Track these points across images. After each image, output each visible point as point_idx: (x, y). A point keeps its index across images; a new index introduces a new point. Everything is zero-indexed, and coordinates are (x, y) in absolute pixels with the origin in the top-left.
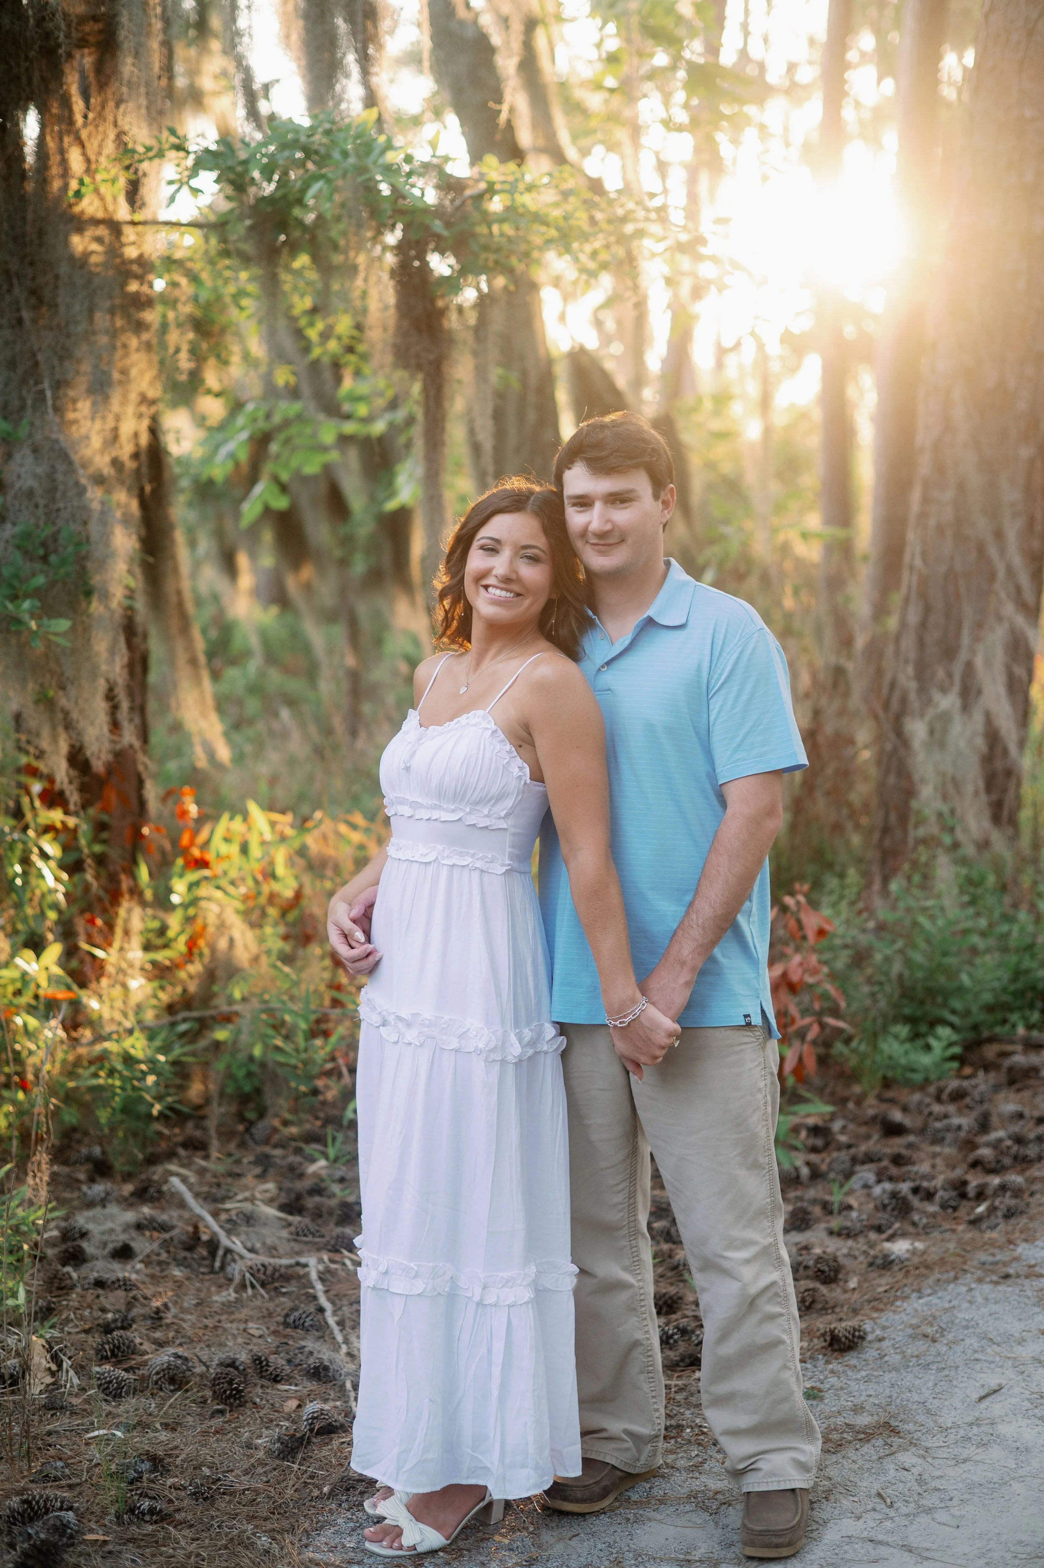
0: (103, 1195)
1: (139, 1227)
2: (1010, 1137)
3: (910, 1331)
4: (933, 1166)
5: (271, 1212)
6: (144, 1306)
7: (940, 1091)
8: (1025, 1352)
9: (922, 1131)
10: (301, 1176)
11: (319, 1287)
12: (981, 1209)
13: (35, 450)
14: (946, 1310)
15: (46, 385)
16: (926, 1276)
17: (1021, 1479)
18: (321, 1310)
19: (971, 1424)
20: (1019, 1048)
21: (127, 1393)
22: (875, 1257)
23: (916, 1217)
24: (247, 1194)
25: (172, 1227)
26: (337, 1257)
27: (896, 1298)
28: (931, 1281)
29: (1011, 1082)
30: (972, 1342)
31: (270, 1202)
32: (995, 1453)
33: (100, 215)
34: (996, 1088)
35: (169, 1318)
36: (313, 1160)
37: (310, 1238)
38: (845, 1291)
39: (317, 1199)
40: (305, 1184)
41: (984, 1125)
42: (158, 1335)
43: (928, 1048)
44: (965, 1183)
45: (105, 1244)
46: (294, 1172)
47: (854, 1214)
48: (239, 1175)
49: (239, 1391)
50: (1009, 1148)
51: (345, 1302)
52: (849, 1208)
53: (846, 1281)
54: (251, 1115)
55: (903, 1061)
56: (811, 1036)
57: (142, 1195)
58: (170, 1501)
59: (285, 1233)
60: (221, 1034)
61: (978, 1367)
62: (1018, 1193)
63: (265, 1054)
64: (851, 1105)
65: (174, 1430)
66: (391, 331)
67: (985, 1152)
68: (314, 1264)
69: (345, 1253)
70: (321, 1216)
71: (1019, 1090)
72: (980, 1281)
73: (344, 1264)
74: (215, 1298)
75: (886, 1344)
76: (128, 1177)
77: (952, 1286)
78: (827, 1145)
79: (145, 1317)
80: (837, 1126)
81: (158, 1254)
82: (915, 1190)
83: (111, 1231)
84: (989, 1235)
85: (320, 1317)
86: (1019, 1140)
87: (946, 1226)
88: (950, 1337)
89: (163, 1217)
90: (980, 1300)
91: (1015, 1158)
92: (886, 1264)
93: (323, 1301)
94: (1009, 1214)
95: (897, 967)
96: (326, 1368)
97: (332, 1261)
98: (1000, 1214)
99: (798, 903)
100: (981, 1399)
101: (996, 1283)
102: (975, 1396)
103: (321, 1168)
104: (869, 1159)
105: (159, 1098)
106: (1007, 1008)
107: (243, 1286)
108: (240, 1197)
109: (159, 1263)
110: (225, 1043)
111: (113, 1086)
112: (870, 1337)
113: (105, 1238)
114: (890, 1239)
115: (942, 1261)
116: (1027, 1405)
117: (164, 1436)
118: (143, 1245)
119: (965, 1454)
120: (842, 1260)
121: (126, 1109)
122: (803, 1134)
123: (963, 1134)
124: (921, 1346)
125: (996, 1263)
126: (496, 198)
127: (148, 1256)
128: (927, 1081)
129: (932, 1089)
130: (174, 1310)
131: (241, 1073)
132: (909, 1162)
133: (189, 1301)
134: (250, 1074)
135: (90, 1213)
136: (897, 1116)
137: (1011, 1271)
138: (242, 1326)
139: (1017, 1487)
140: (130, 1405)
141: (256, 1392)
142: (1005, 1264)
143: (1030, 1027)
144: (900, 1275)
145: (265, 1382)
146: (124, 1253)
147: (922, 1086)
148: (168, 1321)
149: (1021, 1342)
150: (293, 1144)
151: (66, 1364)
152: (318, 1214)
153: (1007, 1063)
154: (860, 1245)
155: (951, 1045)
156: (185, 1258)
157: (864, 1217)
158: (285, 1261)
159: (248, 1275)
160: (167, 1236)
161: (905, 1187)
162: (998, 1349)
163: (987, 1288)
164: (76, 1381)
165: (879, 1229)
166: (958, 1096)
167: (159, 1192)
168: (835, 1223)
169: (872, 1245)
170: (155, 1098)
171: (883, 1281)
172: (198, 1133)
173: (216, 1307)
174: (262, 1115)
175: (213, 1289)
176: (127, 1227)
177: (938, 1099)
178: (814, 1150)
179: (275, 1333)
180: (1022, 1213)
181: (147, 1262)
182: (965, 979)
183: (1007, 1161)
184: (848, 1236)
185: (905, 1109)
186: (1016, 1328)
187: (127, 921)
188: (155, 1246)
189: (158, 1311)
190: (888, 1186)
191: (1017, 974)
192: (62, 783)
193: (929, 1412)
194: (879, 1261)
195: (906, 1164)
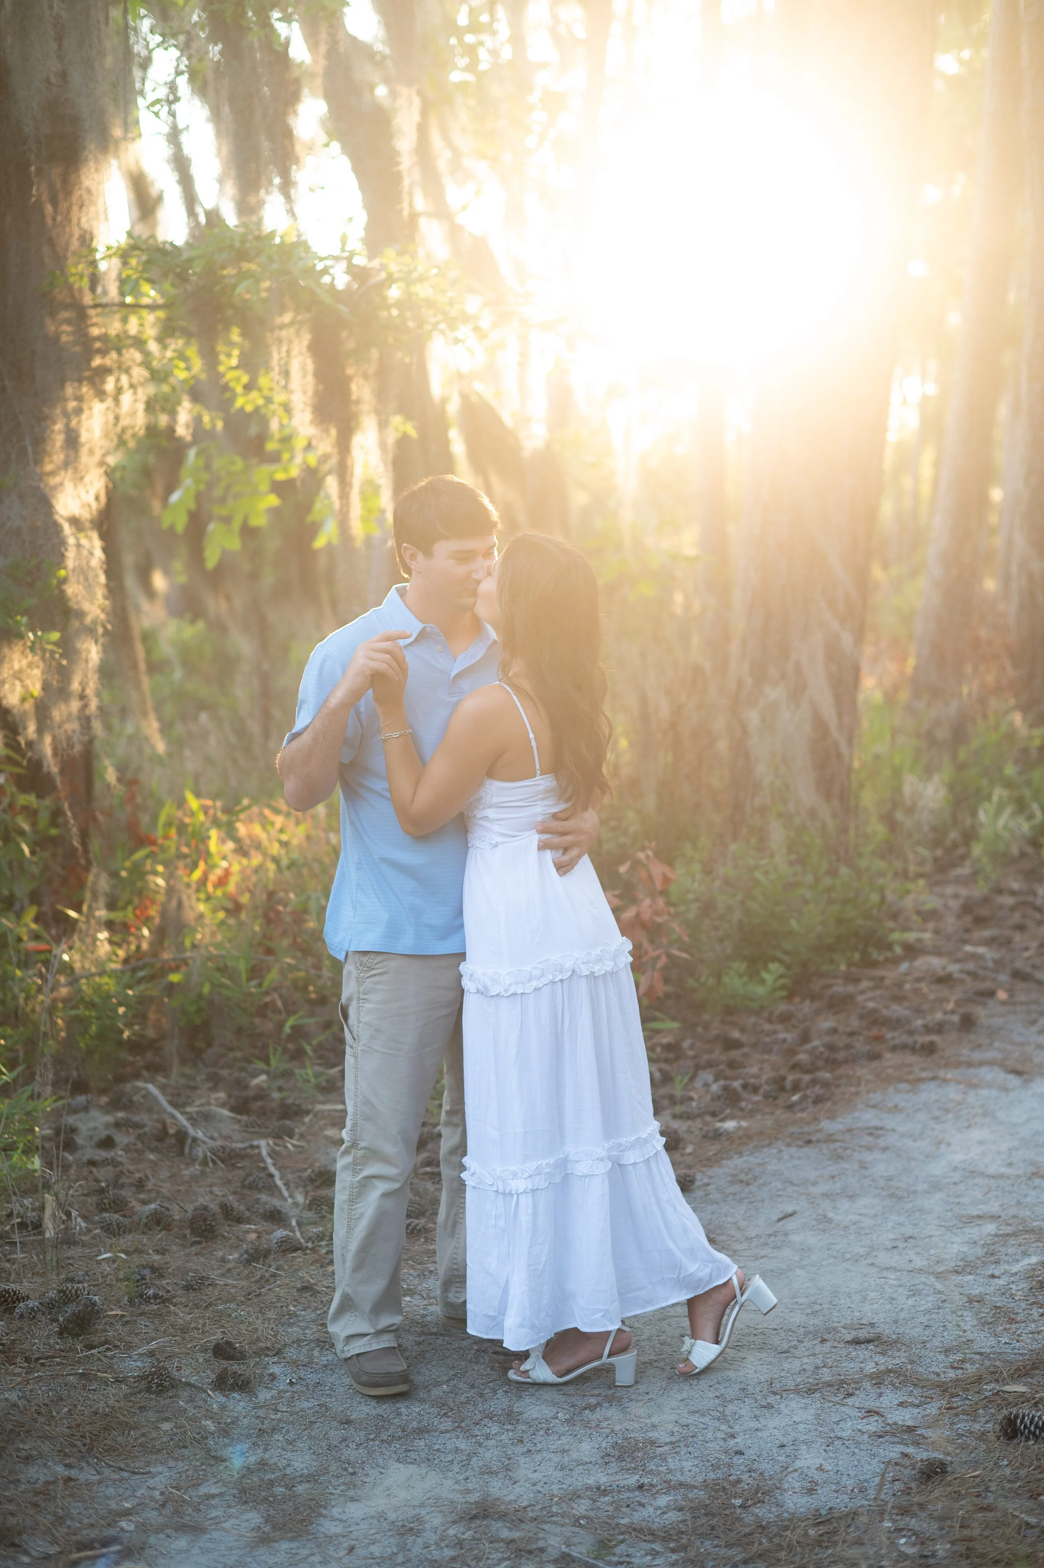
0: (85, 1103)
1: (118, 1125)
2: (824, 1046)
3: (730, 1179)
4: (761, 1069)
5: (225, 1112)
6: (128, 1177)
7: (771, 1013)
8: (815, 1190)
9: (754, 1046)
10: (246, 1087)
11: (269, 1161)
12: (795, 1098)
13: (21, 497)
14: (759, 1165)
15: (27, 442)
16: (746, 1144)
17: (803, 1267)
18: (271, 1176)
19: (770, 1235)
20: (840, 981)
21: (124, 1232)
22: (708, 1131)
23: (743, 1104)
24: (203, 1101)
25: (144, 1126)
26: (280, 1142)
27: (722, 1159)
28: (750, 1147)
29: (831, 1006)
30: (778, 1184)
31: (223, 1105)
32: (786, 1252)
33: (68, 300)
34: (817, 1013)
35: (150, 1185)
36: (255, 1076)
37: (257, 1129)
38: (683, 1155)
39: (259, 1103)
40: (251, 1093)
41: (805, 1038)
42: (142, 1196)
43: (763, 982)
44: (783, 1079)
45: (91, 1138)
46: (240, 1084)
47: (694, 1104)
48: (195, 1088)
49: (212, 1227)
50: (822, 1053)
51: (288, 1171)
52: (691, 1099)
53: (684, 1149)
54: (201, 1044)
55: (742, 991)
56: (659, 965)
57: (116, 1104)
58: (168, 1291)
59: (236, 1127)
60: (175, 978)
61: (780, 1200)
62: (826, 1085)
63: (211, 991)
64: (699, 1029)
65: (163, 1254)
66: (310, 393)
67: (803, 1057)
68: (264, 1145)
69: (287, 1138)
70: (265, 1114)
71: (836, 1013)
72: (789, 1145)
73: (286, 1147)
74: (185, 1172)
75: (709, 1188)
76: (102, 1091)
77: (766, 1150)
78: (677, 1058)
79: (131, 1185)
80: (686, 1044)
81: (135, 1144)
82: (745, 1086)
83: (95, 1128)
84: (799, 1115)
85: (270, 1180)
86: (831, 1048)
87: (767, 1110)
88: (761, 1182)
89: (136, 1119)
90: (786, 1157)
91: (827, 1061)
92: (717, 1135)
93: (272, 1170)
94: (818, 1100)
95: (737, 915)
96: (279, 1212)
97: (276, 1144)
98: (810, 1100)
99: (648, 857)
100: (779, 1220)
101: (801, 1147)
102: (775, 1218)
103: (263, 1081)
104: (710, 1065)
105: (129, 1025)
106: (831, 948)
107: (205, 1163)
108: (198, 1103)
109: (137, 1151)
110: (178, 984)
111: (90, 1016)
112: (698, 1183)
113: (91, 1133)
114: (722, 1120)
115: (761, 1133)
116: (814, 1222)
117: (157, 1257)
118: (121, 1139)
119: (763, 1253)
120: (682, 1135)
121: (101, 1036)
122: (659, 1050)
123: (786, 1046)
124: (737, 1188)
125: (802, 1133)
126: (394, 286)
127: (127, 1145)
128: (762, 1008)
129: (765, 1014)
130: (152, 1181)
131: (192, 1008)
132: (742, 1066)
133: (164, 1174)
134: (199, 1010)
135: (76, 1117)
136: (736, 1034)
137: (814, 1138)
138: (208, 1189)
139: (799, 1272)
140: (127, 1240)
141: (224, 1229)
142: (809, 1134)
143: (850, 964)
144: (727, 1143)
145: (230, 1223)
146: (107, 1143)
147: (758, 1013)
148: (149, 1188)
149: (815, 1184)
150: (238, 1064)
151: (74, 1213)
152: (262, 1113)
153: (829, 992)
154: (698, 1123)
155: (782, 976)
156: (157, 1147)
157: (702, 1105)
158: (240, 1145)
159: (209, 1154)
160: (141, 1131)
161: (737, 1084)
162: (796, 1188)
163: (793, 1150)
164: (83, 1225)
165: (714, 1114)
166: (785, 1019)
167: (131, 1101)
168: (679, 1109)
169: (706, 1124)
170: (125, 1025)
171: (714, 1147)
172: (157, 1059)
173: (186, 1179)
174: (209, 1045)
175: (182, 1166)
176: (107, 1126)
177: (770, 1021)
178: (666, 1061)
179: (235, 1193)
180: (828, 1099)
181: (126, 1149)
182: (793, 923)
183: (820, 1063)
184: (688, 1118)
185: (743, 1030)
186: (812, 1175)
187: (95, 883)
188: (132, 1139)
189: (140, 1180)
190: (722, 1082)
191: (840, 921)
192: (49, 766)
193: (739, 1228)
194: (711, 1134)
195: (739, 1067)
